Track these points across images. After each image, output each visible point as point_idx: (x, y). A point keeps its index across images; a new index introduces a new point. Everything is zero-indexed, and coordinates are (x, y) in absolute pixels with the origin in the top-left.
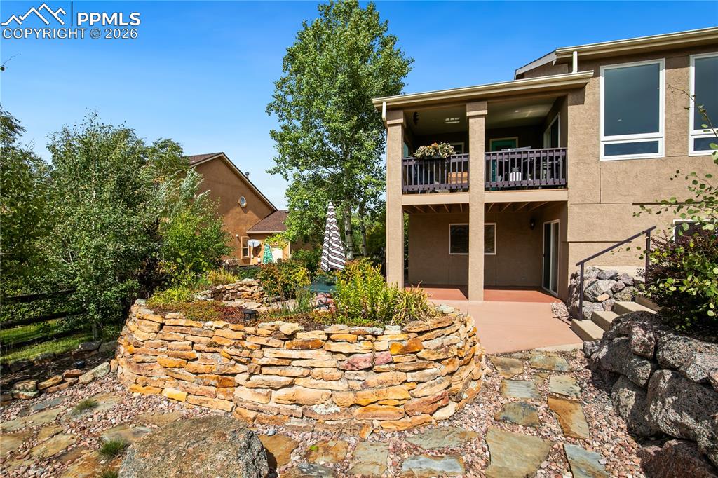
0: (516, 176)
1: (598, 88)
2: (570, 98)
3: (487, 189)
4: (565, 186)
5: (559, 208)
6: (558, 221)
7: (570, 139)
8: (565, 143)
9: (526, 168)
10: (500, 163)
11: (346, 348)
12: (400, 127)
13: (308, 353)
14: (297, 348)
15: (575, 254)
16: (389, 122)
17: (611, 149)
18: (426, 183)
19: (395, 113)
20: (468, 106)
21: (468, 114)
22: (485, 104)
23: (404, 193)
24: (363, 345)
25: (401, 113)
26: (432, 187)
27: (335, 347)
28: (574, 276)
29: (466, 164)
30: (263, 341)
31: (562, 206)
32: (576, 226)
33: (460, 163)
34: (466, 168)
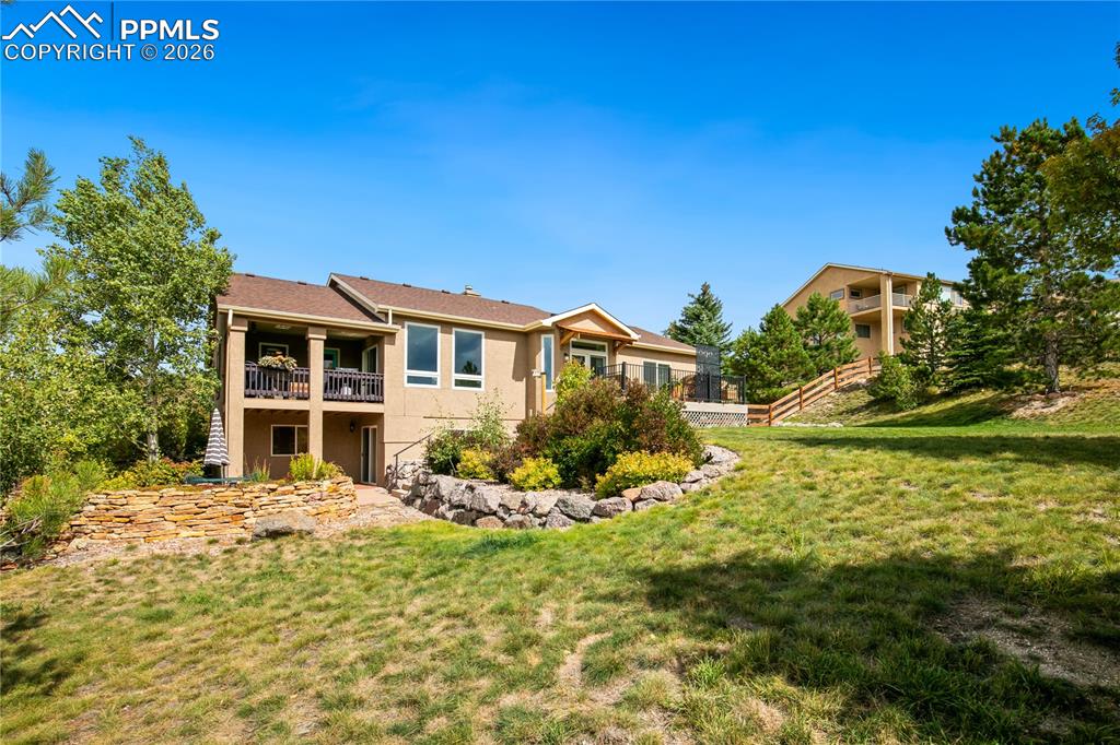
0: (347, 391)
1: (403, 335)
2: (386, 339)
3: (324, 400)
4: (382, 402)
5: (378, 418)
6: (375, 427)
7: (386, 368)
8: (382, 371)
9: (355, 385)
10: (336, 379)
11: (307, 492)
12: (244, 334)
13: (286, 497)
14: (279, 495)
15: (389, 451)
16: (232, 328)
17: (412, 380)
18: (264, 389)
19: (239, 320)
20: (310, 329)
21: (310, 336)
22: (325, 330)
23: (246, 396)
24: (316, 489)
25: (246, 322)
26: (269, 393)
27: (301, 492)
28: (389, 467)
29: (308, 377)
30: (257, 495)
31: (380, 416)
32: (390, 432)
33: (302, 375)
34: (308, 381)
